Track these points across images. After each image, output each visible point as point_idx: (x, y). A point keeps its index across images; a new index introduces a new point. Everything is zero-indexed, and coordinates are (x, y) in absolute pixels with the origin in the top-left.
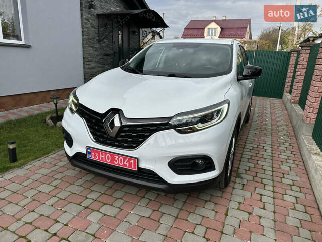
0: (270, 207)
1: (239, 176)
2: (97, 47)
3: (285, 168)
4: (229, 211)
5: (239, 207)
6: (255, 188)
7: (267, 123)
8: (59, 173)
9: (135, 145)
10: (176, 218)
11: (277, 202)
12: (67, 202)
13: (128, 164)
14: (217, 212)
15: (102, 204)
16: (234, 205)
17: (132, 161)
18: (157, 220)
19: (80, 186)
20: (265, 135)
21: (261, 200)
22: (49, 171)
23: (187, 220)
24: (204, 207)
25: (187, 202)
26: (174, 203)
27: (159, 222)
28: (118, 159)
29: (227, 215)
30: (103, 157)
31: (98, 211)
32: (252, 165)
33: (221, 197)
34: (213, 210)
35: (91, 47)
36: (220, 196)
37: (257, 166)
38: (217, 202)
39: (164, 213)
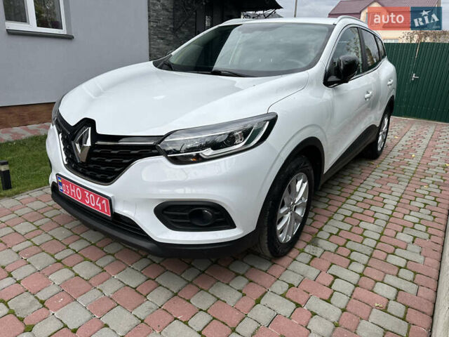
0: (340, 300)
1: (314, 242)
2: (172, 38)
3: (404, 237)
4: (267, 295)
5: (286, 292)
6: (332, 264)
7: (411, 161)
8: (54, 209)
9: (109, 178)
10: (176, 295)
11: (360, 293)
12: (39, 250)
13: (100, 205)
14: (244, 295)
15: (82, 259)
16: (280, 287)
17: (104, 202)
18: (144, 294)
19: (70, 230)
20: (398, 181)
21: (330, 287)
22: (44, 205)
23: (189, 301)
24: (228, 284)
25: (206, 272)
26: (185, 271)
27: (146, 297)
28: (89, 196)
29: (258, 302)
30: (74, 191)
31: (71, 268)
32: (347, 227)
33: (266, 272)
34: (240, 291)
35: (162, 39)
36: (264, 269)
37: (355, 229)
38: (252, 279)
39: (160, 285)
